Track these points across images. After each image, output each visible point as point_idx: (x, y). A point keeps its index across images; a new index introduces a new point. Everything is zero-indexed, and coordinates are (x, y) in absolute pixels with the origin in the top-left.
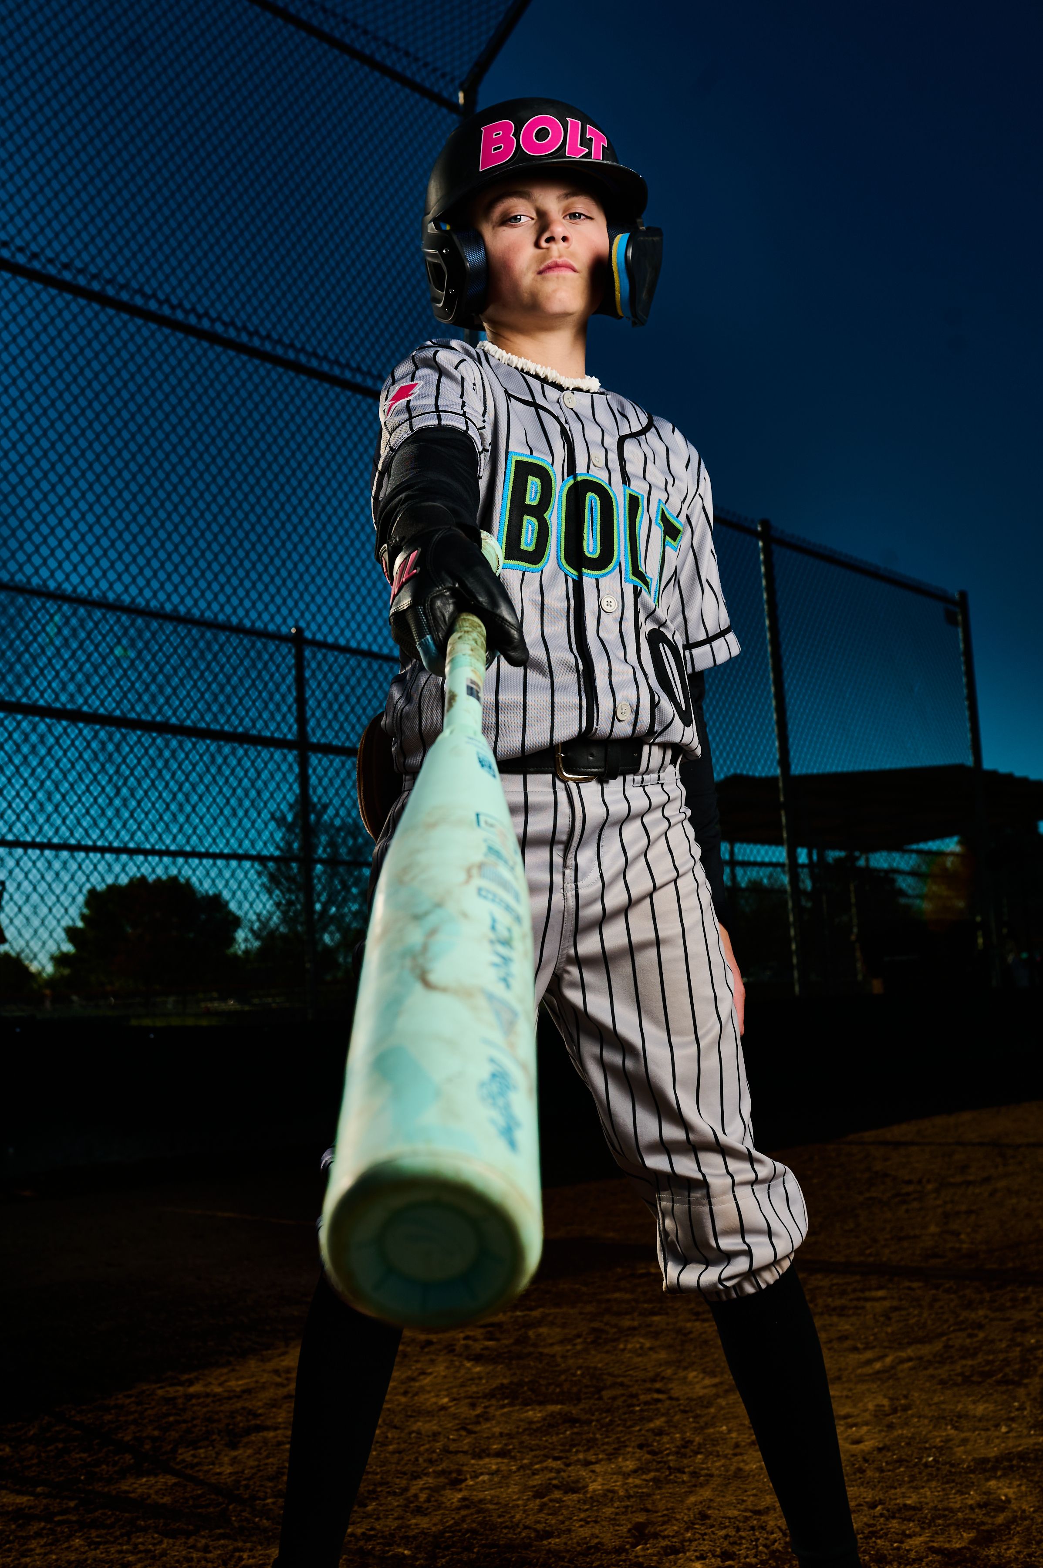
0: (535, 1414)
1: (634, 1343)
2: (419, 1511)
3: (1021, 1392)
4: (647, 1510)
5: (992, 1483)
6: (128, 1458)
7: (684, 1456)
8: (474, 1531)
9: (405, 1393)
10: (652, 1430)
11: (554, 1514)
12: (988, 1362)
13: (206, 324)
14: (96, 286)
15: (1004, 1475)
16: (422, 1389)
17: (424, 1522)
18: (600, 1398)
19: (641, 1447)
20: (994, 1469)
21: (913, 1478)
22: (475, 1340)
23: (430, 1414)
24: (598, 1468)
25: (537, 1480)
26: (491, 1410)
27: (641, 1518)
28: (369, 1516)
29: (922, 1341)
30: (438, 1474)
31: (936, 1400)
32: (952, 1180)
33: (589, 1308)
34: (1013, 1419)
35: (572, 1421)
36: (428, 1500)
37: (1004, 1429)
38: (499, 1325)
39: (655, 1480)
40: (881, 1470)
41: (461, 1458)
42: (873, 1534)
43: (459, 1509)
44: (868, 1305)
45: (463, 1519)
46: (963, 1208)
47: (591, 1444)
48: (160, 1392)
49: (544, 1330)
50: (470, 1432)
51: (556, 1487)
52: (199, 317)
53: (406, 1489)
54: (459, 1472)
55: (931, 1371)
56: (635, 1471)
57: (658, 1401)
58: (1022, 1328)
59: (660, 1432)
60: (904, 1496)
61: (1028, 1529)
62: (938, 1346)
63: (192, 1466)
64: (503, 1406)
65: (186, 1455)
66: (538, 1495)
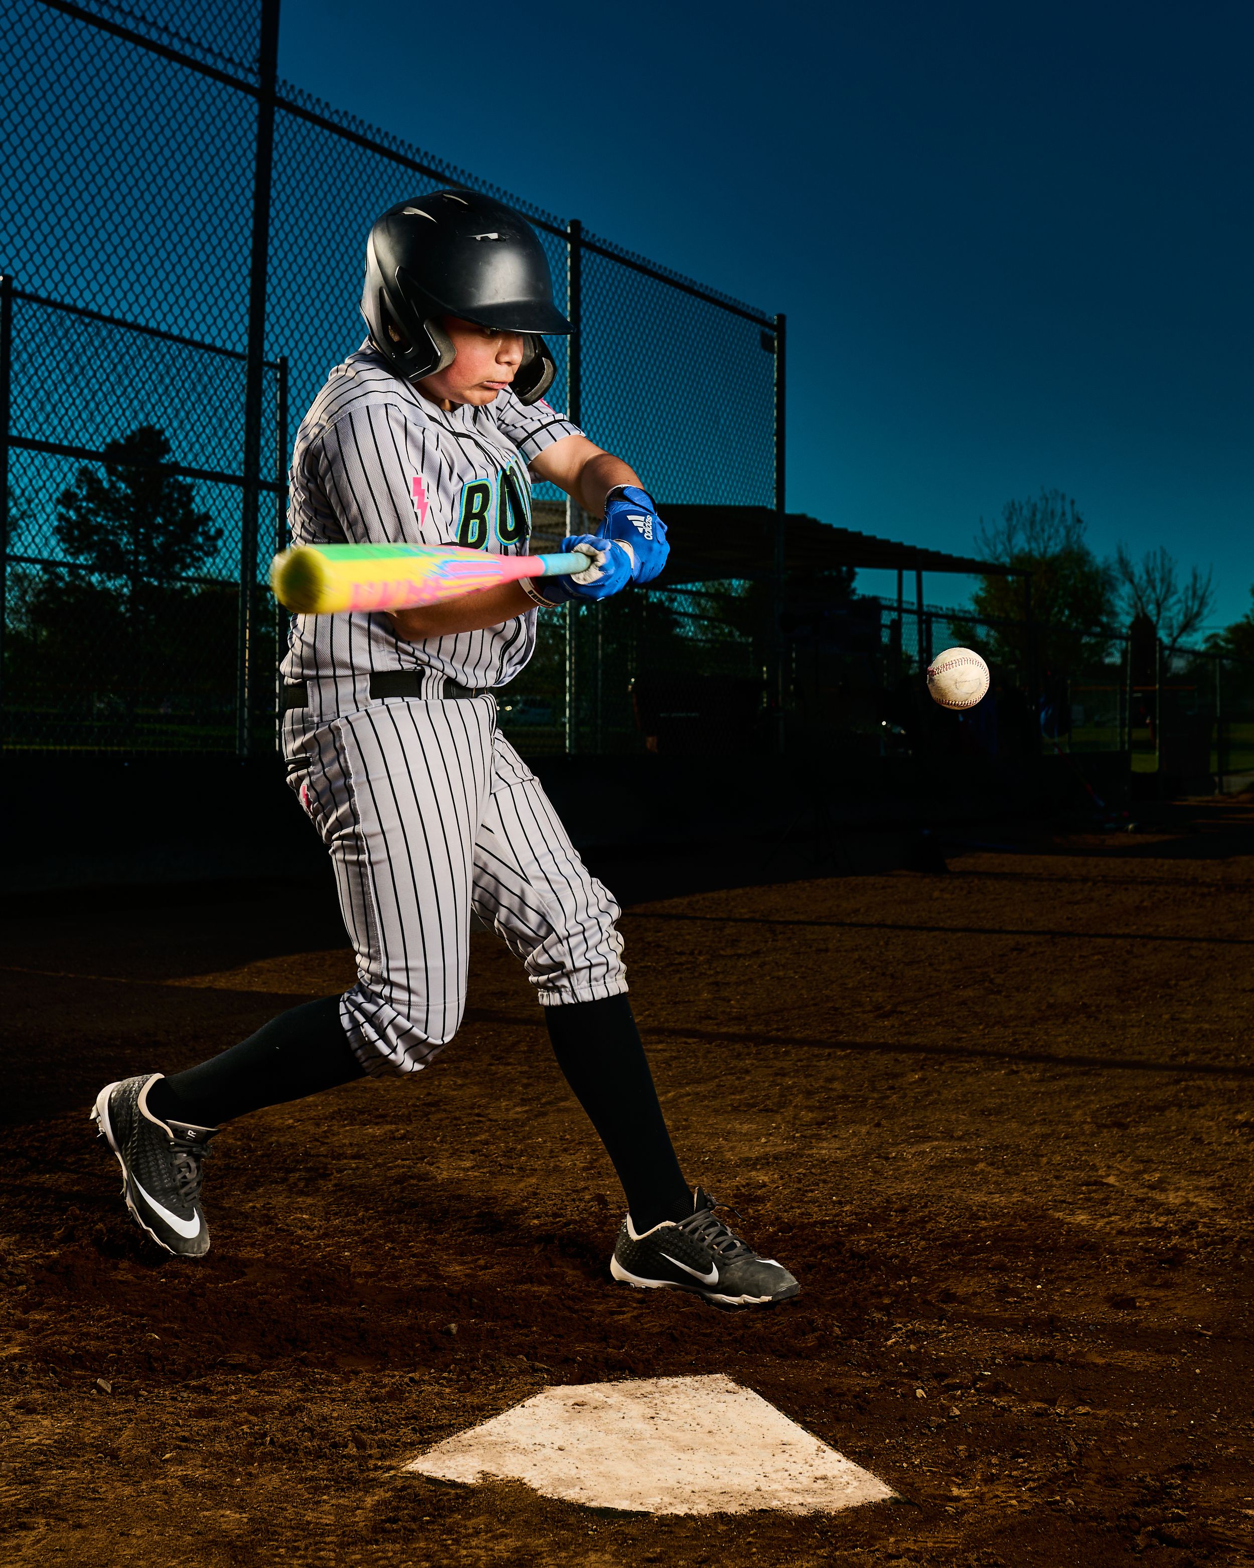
3: (778, 1118)
5: (753, 1173)
10: (480, 1142)
12: (753, 1097)
15: (762, 1168)
18: (428, 1120)
19: (473, 1152)
29: (698, 1082)
31: (710, 1122)
37: (763, 1140)
56: (473, 1168)
57: (480, 1122)
58: (782, 1073)
59: (487, 1143)
62: (712, 1085)
64: (345, 1126)
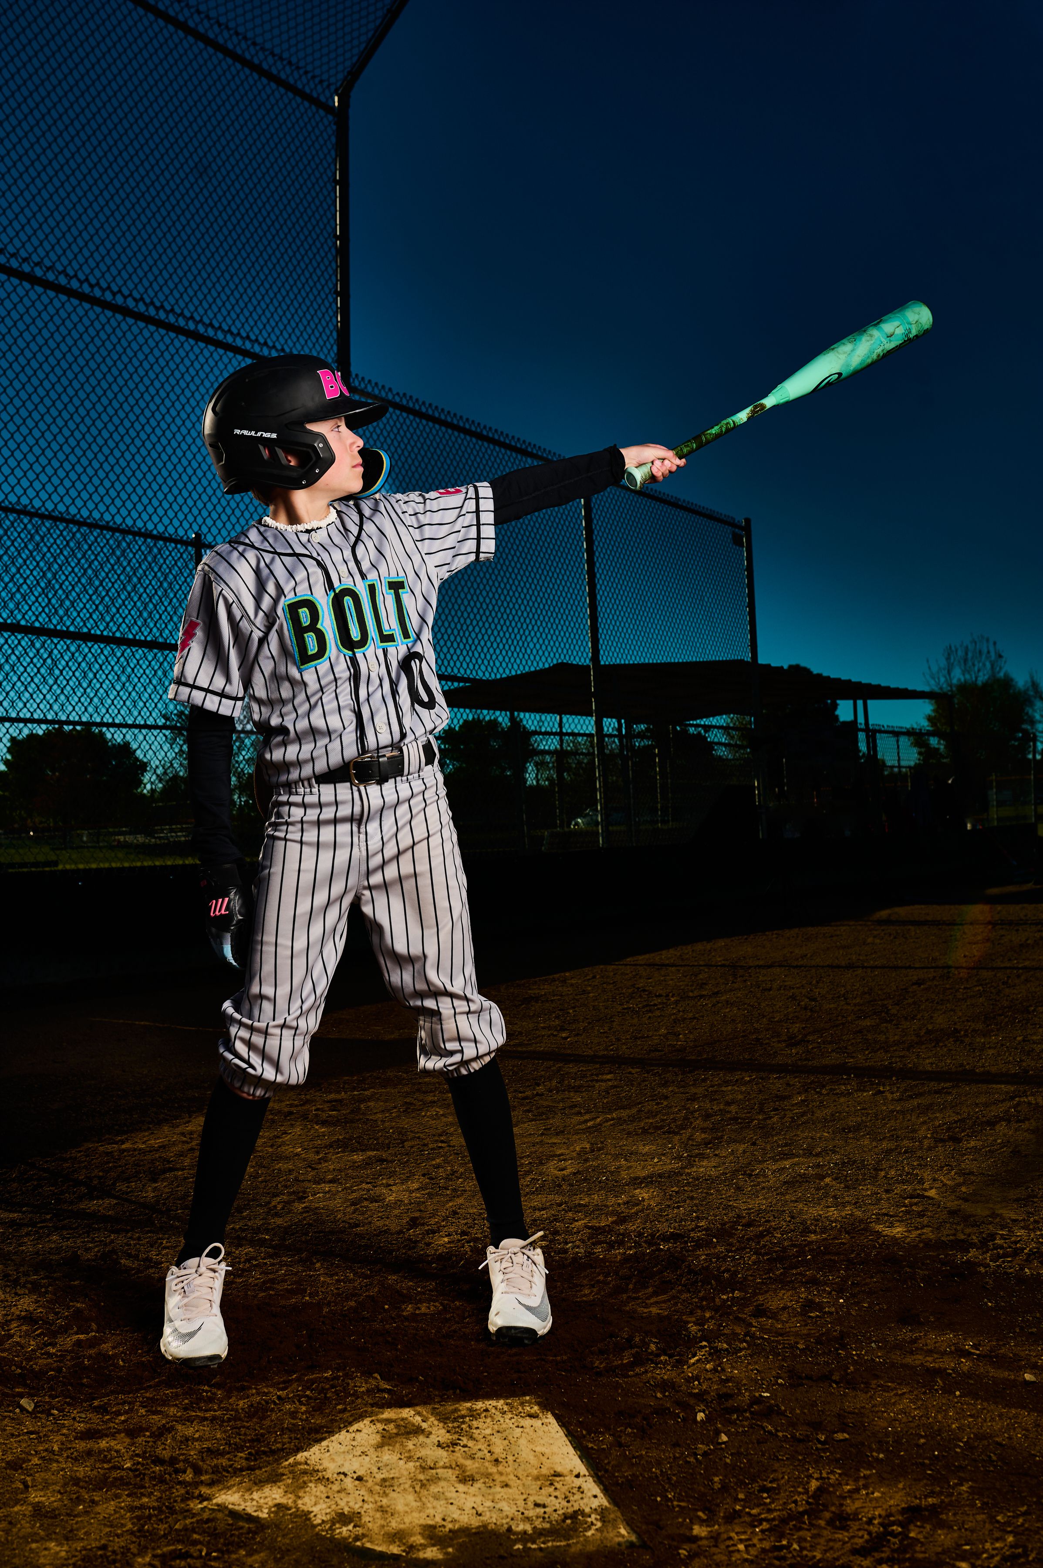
0: (358, 1157)
1: (432, 1112)
2: (277, 1215)
4: (420, 1211)
6: (83, 1189)
7: (451, 1180)
8: (310, 1225)
9: (272, 1146)
11: (363, 1214)
12: (662, 1120)
13: (119, 300)
14: (26, 268)
15: (646, 1186)
16: (284, 1144)
17: (279, 1221)
18: (403, 1147)
19: (424, 1175)
20: (641, 1183)
21: (590, 1189)
22: (323, 1110)
23: (287, 1158)
24: (394, 1188)
25: (354, 1195)
26: (329, 1156)
27: (417, 1214)
28: (244, 1218)
29: (624, 1108)
30: (290, 1194)
31: (620, 1144)
32: (691, 994)
33: (406, 1089)
34: (664, 1155)
35: (381, 1160)
36: (283, 1208)
37: (656, 1160)
38: (340, 1101)
39: (428, 1194)
40: (571, 1185)
41: (307, 1184)
42: (556, 1220)
43: (302, 1213)
44: (597, 1085)
45: (304, 1219)
46: (691, 1015)
47: (392, 1174)
48: (101, 1149)
49: (372, 1104)
50: (313, 1169)
51: (366, 1199)
52: (114, 294)
53: (269, 1203)
54: (304, 1192)
55: (624, 1126)
56: (417, 1189)
60: (581, 1199)
61: (648, 1215)
62: (634, 1110)
63: (127, 1193)
65: (122, 1186)
66: (353, 1204)
